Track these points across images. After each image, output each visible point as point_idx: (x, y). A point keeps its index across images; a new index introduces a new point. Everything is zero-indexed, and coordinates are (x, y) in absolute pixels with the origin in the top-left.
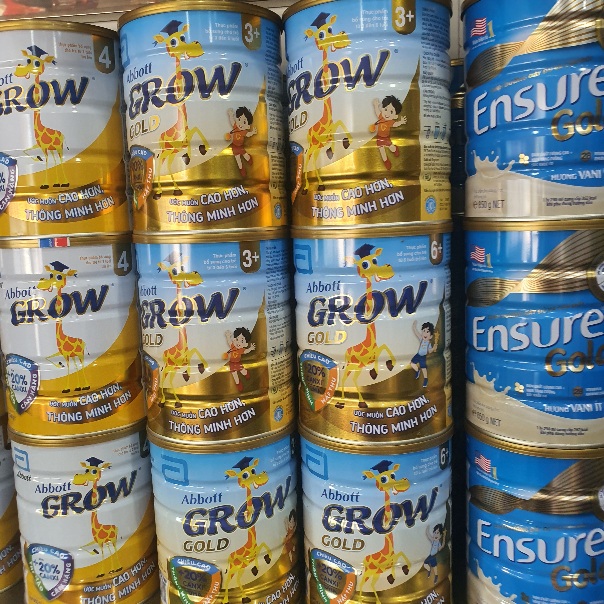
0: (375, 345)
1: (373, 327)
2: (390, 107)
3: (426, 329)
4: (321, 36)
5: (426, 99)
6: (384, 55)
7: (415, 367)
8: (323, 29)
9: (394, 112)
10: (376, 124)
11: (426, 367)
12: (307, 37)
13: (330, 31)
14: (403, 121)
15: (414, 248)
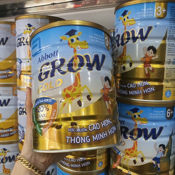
0: (137, 150)
1: (136, 142)
3: (161, 147)
4: (124, 20)
5: (170, 47)
6: (150, 28)
7: (154, 162)
8: (125, 17)
9: (153, 53)
10: (144, 58)
11: (159, 163)
12: (120, 20)
13: (128, 18)
14: (157, 57)
15: (158, 112)
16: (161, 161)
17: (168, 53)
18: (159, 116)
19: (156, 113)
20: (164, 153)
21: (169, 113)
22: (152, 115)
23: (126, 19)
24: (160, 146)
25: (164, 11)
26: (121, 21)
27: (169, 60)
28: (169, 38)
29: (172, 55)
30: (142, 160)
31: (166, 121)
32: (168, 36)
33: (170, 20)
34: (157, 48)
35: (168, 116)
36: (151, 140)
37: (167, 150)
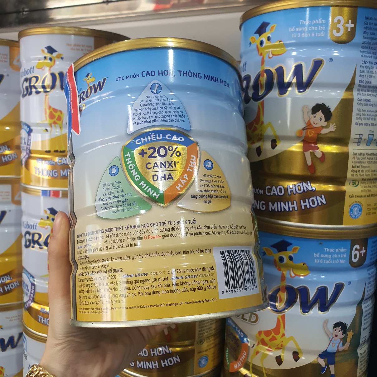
0: (283, 335)
1: (283, 317)
2: (320, 114)
3: (339, 329)
4: (262, 43)
5: (361, 107)
6: (318, 64)
7: (322, 362)
8: (264, 37)
9: (323, 119)
10: (303, 129)
11: (333, 363)
12: (250, 44)
13: (269, 39)
14: (332, 128)
15: (332, 250)
16: (337, 359)
17: (357, 121)
18: (336, 259)
19: (329, 253)
20: (344, 341)
21: (357, 252)
22: (320, 258)
23: (265, 40)
24: (336, 325)
25: (350, 25)
26: (253, 46)
27: (358, 137)
28: (360, 86)
29: (366, 124)
30: (296, 356)
31: (351, 270)
32: (357, 82)
33: (363, 47)
34: (332, 110)
35: (355, 261)
36: (315, 312)
37: (350, 334)
